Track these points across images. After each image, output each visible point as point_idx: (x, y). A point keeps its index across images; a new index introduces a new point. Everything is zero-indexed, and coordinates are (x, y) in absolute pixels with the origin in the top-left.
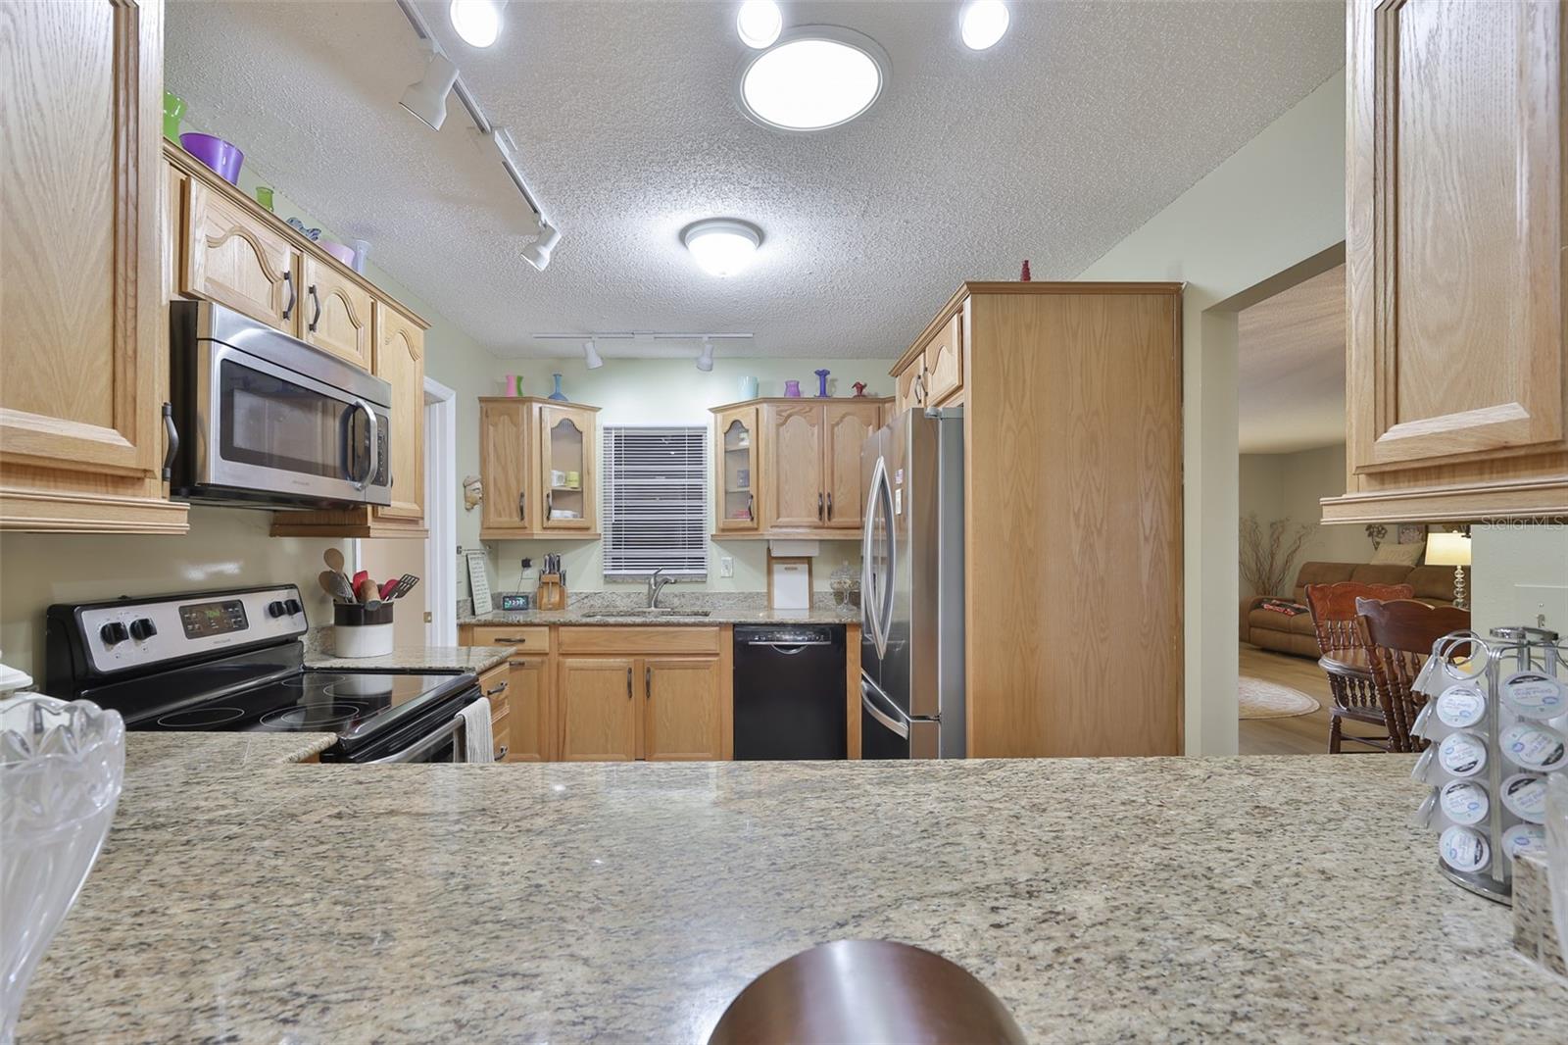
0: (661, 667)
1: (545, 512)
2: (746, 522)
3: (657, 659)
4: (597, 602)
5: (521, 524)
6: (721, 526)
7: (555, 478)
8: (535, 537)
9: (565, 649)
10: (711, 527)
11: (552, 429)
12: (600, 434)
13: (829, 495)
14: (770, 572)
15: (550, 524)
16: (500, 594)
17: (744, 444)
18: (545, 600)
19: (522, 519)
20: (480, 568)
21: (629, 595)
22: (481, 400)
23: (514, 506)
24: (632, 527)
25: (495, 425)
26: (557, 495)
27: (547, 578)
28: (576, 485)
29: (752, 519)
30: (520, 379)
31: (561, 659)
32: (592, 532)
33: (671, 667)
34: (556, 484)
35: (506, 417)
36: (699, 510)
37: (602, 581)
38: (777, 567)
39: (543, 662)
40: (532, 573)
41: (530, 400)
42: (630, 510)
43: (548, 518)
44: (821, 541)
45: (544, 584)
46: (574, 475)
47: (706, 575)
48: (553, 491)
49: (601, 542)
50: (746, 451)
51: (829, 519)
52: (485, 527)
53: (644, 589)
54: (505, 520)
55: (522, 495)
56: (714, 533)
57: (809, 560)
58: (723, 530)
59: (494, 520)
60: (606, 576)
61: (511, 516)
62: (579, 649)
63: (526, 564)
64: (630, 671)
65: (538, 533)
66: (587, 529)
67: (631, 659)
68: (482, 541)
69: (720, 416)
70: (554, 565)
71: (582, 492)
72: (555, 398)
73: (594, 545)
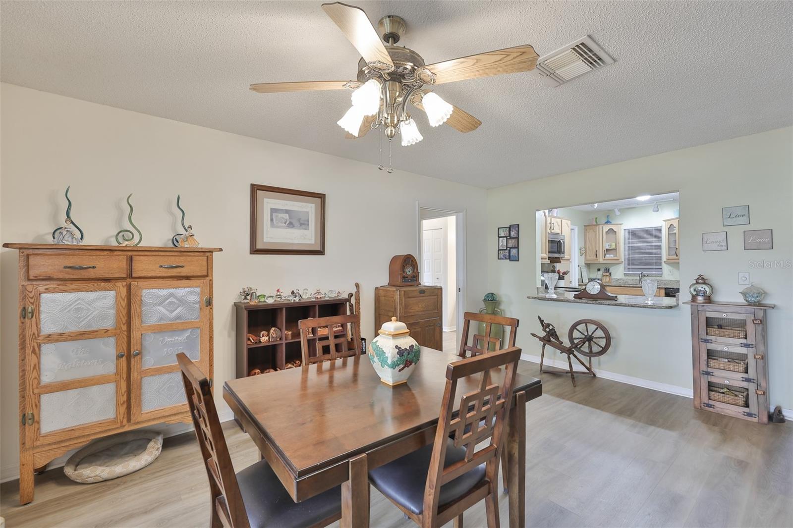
1: (604, 255)
2: (675, 257)
4: (622, 282)
5: (597, 259)
6: (667, 258)
7: (607, 246)
8: (601, 262)
10: (664, 259)
11: (606, 232)
12: (623, 231)
15: (605, 259)
17: (675, 231)
18: (604, 280)
19: (597, 257)
20: (584, 271)
21: (633, 280)
22: (585, 226)
23: (594, 254)
24: (634, 259)
25: (589, 232)
26: (607, 250)
27: (605, 274)
28: (614, 247)
29: (677, 256)
30: (596, 218)
32: (620, 261)
34: (608, 247)
35: (592, 230)
36: (660, 253)
37: (623, 275)
40: (601, 273)
41: (599, 224)
42: (633, 254)
43: (605, 257)
45: (604, 276)
46: (614, 244)
47: (662, 274)
49: (623, 264)
50: (675, 234)
52: (586, 260)
53: (638, 278)
54: (592, 258)
55: (597, 251)
56: (665, 260)
58: (668, 259)
59: (588, 258)
60: (625, 274)
63: (599, 270)
65: (601, 260)
66: (618, 260)
68: (585, 264)
69: (666, 222)
70: (607, 270)
71: (616, 249)
72: (608, 222)
73: (621, 264)
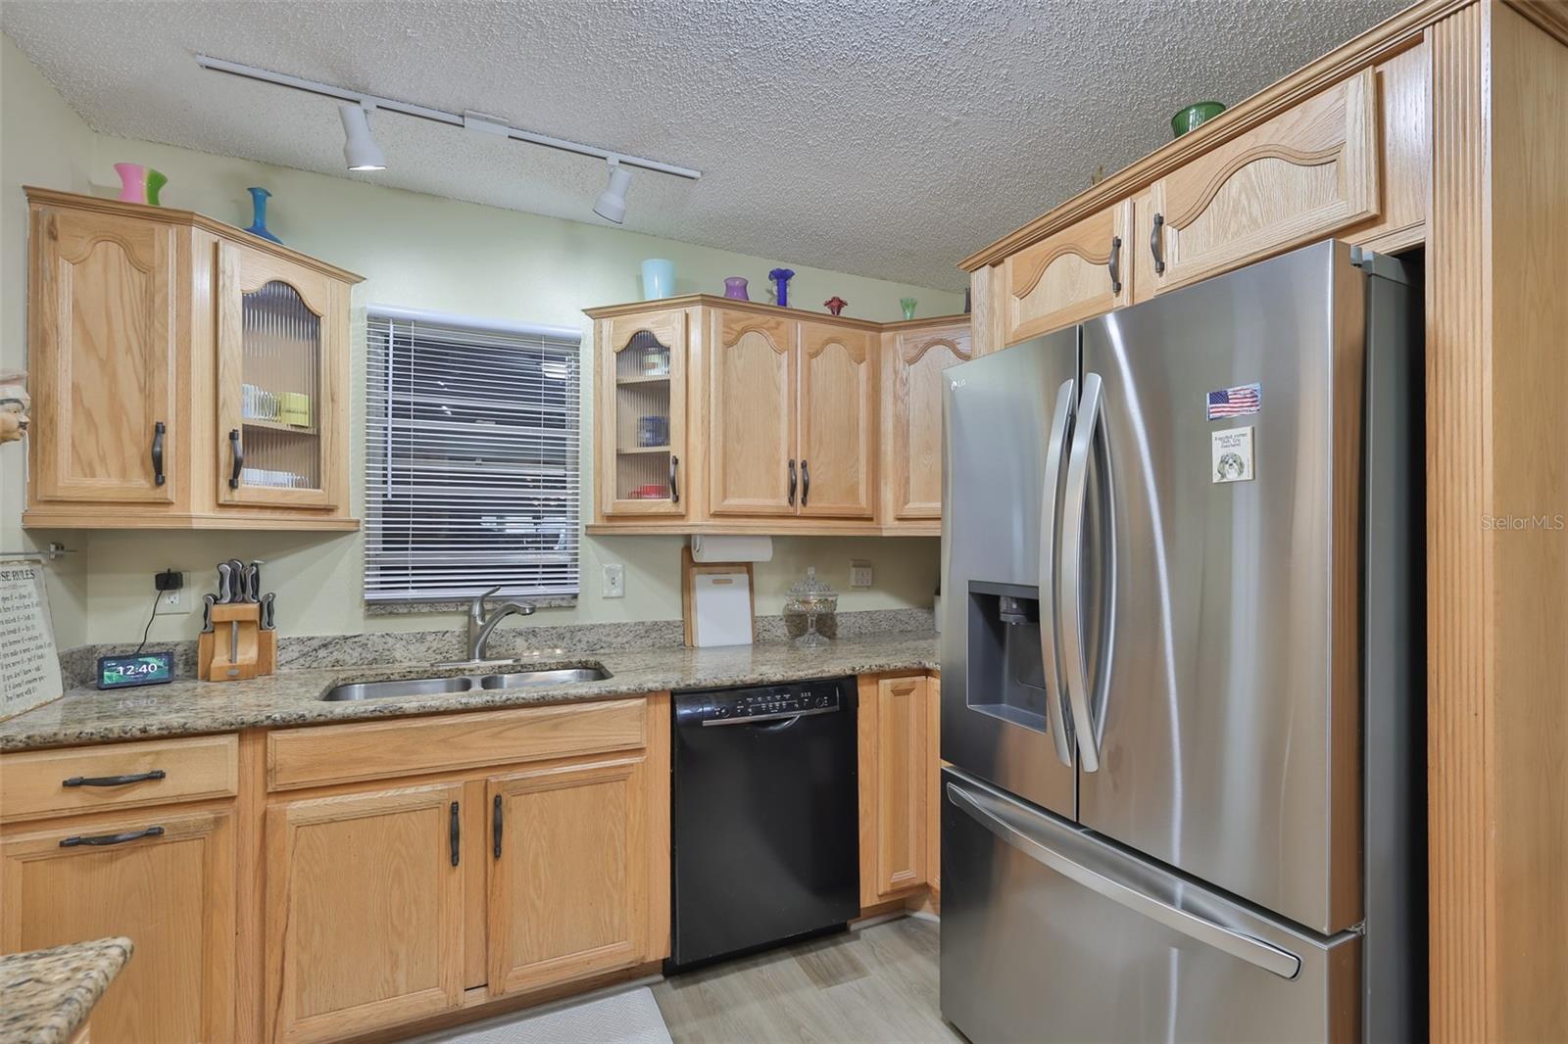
0: (524, 789)
1: (225, 473)
3: (517, 775)
4: (351, 656)
5: (157, 494)
6: (609, 510)
7: (251, 402)
8: (196, 525)
9: (283, 781)
10: (584, 513)
11: (246, 297)
12: (359, 328)
13: (804, 465)
14: (687, 588)
15: (238, 496)
16: (92, 650)
17: (658, 374)
18: (219, 660)
19: (159, 480)
21: (421, 637)
23: (135, 452)
24: (427, 510)
25: (79, 262)
26: (257, 437)
27: (223, 611)
28: (303, 420)
29: (677, 500)
30: (156, 177)
31: (273, 805)
32: (339, 515)
33: (546, 787)
34: (254, 415)
35: (113, 248)
36: (560, 482)
37: (361, 611)
38: (700, 580)
39: (218, 822)
40: (187, 601)
41: (184, 219)
43: (233, 485)
44: (774, 537)
45: (210, 627)
46: (299, 401)
47: (575, 596)
48: (245, 426)
49: (360, 538)
50: (662, 385)
51: (804, 502)
52: (38, 497)
53: (455, 624)
54: (106, 483)
55: (160, 430)
56: (591, 522)
57: (748, 567)
58: (611, 518)
59: (68, 483)
60: (370, 603)
61: (124, 473)
62: (326, 777)
63: (169, 581)
64: (454, 808)
65: (204, 514)
66: (328, 510)
67: (458, 782)
68: (31, 532)
69: (607, 324)
70: (242, 584)
71: (318, 436)
72: (254, 233)
73: (345, 540)
